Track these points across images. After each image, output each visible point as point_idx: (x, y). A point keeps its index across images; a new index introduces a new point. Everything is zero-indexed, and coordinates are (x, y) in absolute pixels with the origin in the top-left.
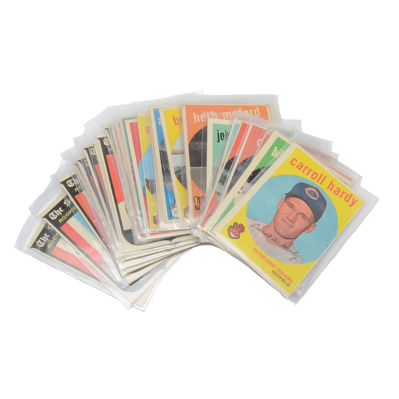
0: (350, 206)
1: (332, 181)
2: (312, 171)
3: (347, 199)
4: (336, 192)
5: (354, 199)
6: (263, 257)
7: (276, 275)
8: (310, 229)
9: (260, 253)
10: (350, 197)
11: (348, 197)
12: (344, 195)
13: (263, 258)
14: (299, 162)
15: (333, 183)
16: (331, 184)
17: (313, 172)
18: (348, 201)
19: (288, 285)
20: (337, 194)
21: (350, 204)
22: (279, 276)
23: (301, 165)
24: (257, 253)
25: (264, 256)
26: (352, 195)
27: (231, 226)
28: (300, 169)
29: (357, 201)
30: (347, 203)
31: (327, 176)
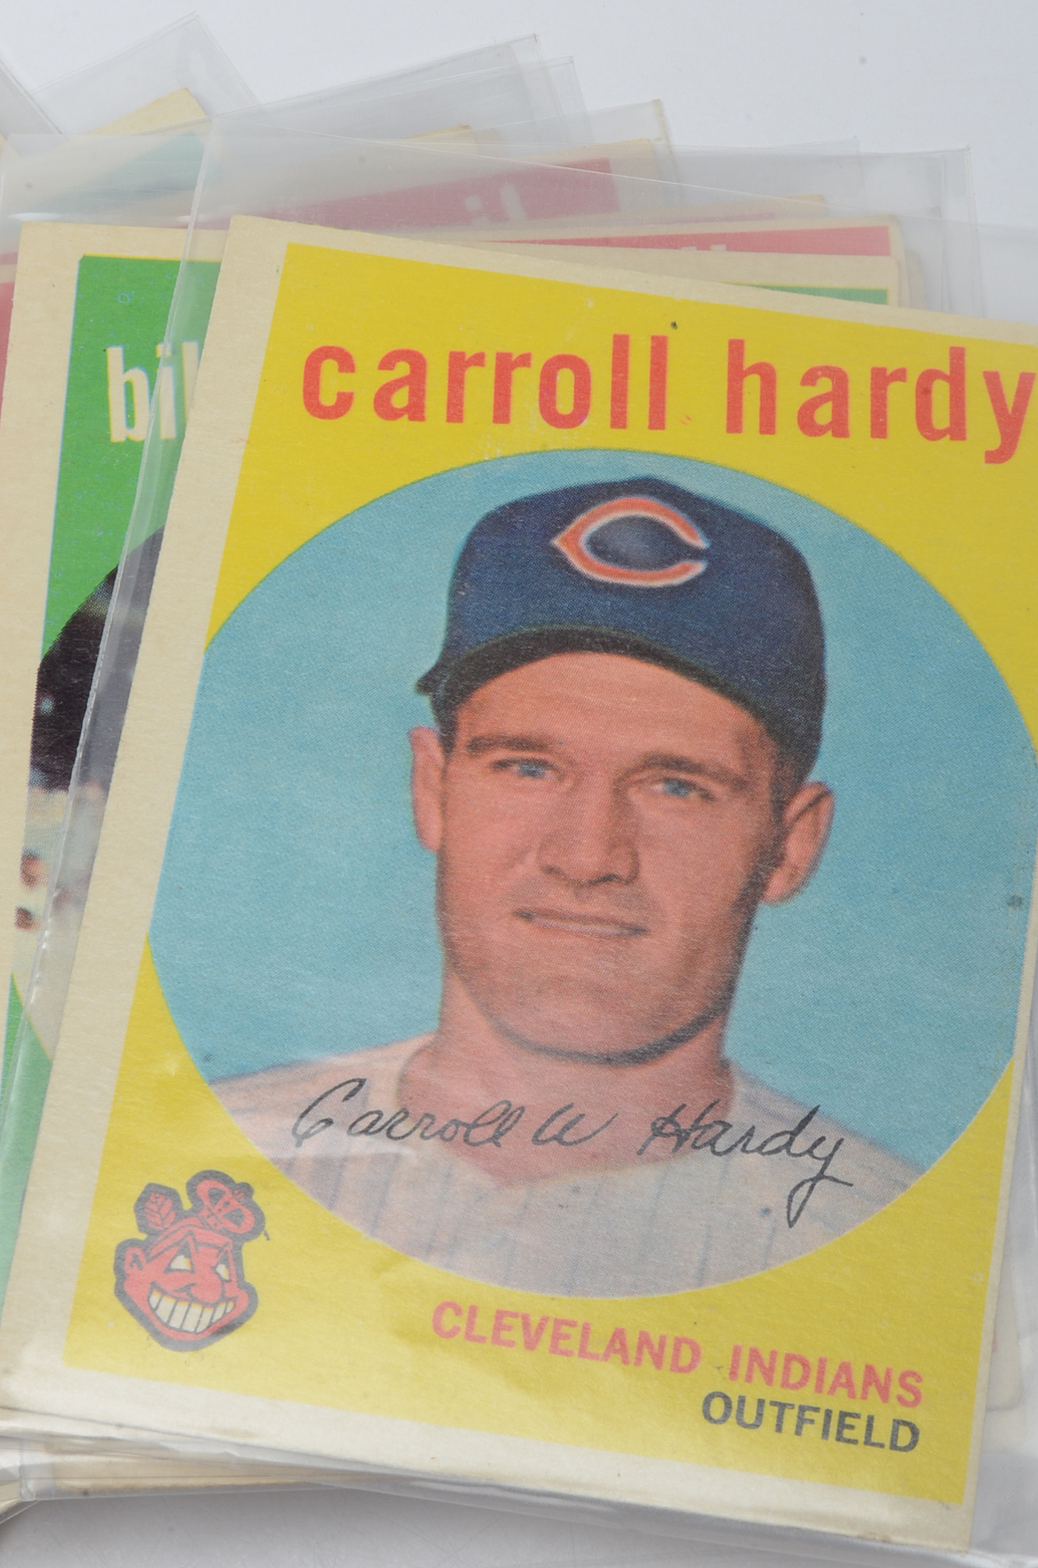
0: (997, 456)
1: (736, 348)
2: (525, 360)
3: (941, 417)
4: (824, 415)
5: (993, 380)
6: (557, 1337)
7: (750, 1416)
8: (795, 848)
9: (507, 1321)
10: (956, 379)
11: (941, 392)
12: (901, 398)
13: (554, 1349)
14: (367, 360)
15: (749, 361)
16: (736, 373)
17: (538, 364)
18: (957, 430)
19: (905, 1436)
20: (839, 426)
21: (995, 442)
22: (782, 1407)
23: (403, 369)
24: (481, 1339)
25: (559, 1323)
26: (957, 356)
27: (122, 1248)
28: (416, 410)
29: (1025, 382)
30: (957, 444)
31: (664, 330)
